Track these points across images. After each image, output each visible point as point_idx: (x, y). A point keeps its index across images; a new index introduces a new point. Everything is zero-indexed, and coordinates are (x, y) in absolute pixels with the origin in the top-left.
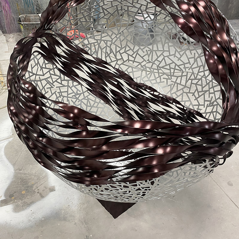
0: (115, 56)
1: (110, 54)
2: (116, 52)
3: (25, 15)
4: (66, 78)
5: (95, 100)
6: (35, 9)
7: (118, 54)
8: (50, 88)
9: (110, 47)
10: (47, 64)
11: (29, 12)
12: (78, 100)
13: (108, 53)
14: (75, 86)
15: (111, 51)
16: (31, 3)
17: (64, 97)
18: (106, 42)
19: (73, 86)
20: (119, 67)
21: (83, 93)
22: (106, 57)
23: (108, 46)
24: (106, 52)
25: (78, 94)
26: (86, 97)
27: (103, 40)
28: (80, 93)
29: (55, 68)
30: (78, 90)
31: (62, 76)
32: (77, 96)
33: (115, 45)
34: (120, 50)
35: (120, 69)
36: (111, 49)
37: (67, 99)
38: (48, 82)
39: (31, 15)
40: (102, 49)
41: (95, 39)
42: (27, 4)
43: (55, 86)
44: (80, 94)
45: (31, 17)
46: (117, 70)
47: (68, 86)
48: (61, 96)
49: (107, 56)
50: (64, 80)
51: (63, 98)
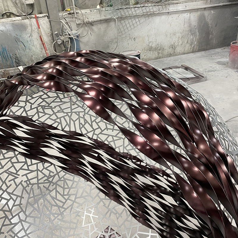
0: (91, 126)
1: (84, 125)
2: (92, 122)
3: (4, 69)
4: (34, 161)
5: (74, 178)
6: (14, 62)
7: (94, 123)
8: (13, 180)
9: (84, 118)
10: (5, 153)
11: (7, 66)
12: (52, 184)
13: (82, 124)
14: (46, 169)
15: (86, 122)
16: (9, 57)
17: (33, 184)
18: (78, 113)
19: (44, 168)
20: (98, 137)
21: (58, 173)
22: (80, 129)
23: (82, 117)
24: (80, 123)
25: (51, 176)
26: (62, 178)
27: (74, 112)
28: (54, 174)
29: (18, 155)
30: (50, 172)
31: (28, 160)
32: (51, 179)
33: (89, 114)
34: (96, 119)
35: (99, 139)
36: (85, 120)
37: (38, 186)
38: (11, 174)
39: (10, 69)
40: (74, 122)
41: (64, 113)
42: (4, 58)
43: (21, 175)
44: (54, 176)
45: (10, 71)
46: (96, 141)
47: (38, 170)
48: (29, 184)
49: (82, 127)
50: (32, 164)
51: (32, 187)
